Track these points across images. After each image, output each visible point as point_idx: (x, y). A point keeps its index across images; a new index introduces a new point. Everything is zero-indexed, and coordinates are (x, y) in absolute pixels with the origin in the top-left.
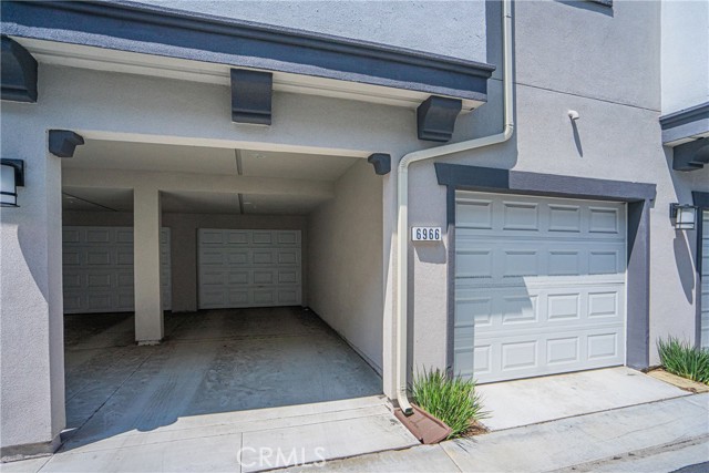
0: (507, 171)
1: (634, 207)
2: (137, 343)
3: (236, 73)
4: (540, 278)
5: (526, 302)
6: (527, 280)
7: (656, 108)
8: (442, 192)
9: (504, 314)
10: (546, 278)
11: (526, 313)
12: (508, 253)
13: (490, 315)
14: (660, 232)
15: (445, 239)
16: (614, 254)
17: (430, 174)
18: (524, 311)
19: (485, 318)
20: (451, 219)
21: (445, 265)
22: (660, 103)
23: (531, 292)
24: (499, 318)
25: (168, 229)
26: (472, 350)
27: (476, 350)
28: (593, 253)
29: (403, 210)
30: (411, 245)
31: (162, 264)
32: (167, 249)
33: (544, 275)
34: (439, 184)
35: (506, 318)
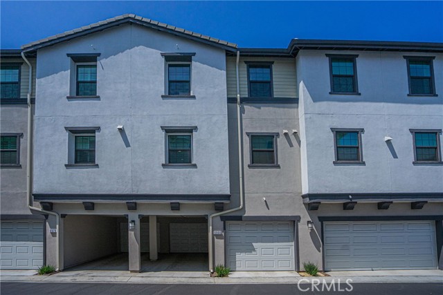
0: (242, 216)
1: (293, 221)
2: (150, 260)
3: (171, 203)
4: (258, 243)
5: (254, 250)
6: (254, 244)
7: (300, 192)
8: (222, 222)
10: (260, 243)
11: (253, 253)
12: (247, 236)
14: (304, 229)
15: (223, 233)
16: (288, 236)
17: (219, 218)
19: (239, 253)
20: (225, 229)
21: (223, 240)
22: (302, 191)
23: (255, 247)
24: (244, 254)
26: (235, 262)
28: (279, 236)
29: (211, 227)
30: (213, 235)
34: (221, 220)
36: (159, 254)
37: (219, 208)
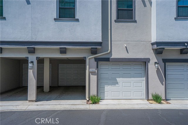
0: (109, 58)
1: (145, 62)
2: (44, 92)
3: (60, 48)
4: (120, 78)
5: (117, 83)
6: (117, 79)
7: (150, 41)
8: (96, 63)
9: (112, 85)
10: (122, 78)
11: (117, 85)
12: (113, 73)
13: (108, 85)
14: (152, 68)
15: (96, 71)
16: (141, 73)
17: (93, 60)
18: (116, 85)
19: (107, 86)
20: (97, 67)
21: (96, 76)
22: (151, 40)
23: (118, 81)
25: (51, 64)
26: (104, 92)
27: (105, 92)
28: (135, 73)
29: (88, 66)
30: (89, 72)
31: (50, 73)
32: (51, 70)
33: (121, 78)
34: (95, 61)
35: (112, 86)
36: (50, 87)
37: (94, 52)
